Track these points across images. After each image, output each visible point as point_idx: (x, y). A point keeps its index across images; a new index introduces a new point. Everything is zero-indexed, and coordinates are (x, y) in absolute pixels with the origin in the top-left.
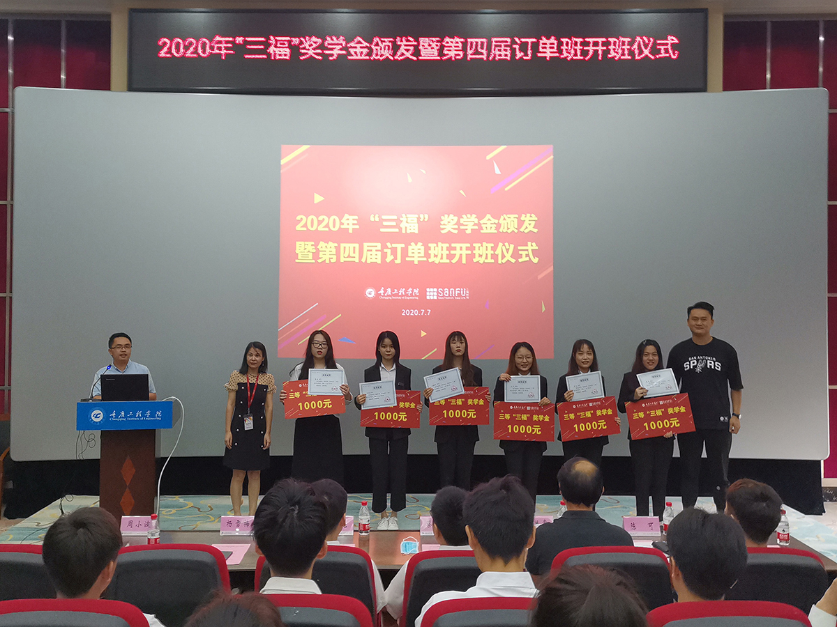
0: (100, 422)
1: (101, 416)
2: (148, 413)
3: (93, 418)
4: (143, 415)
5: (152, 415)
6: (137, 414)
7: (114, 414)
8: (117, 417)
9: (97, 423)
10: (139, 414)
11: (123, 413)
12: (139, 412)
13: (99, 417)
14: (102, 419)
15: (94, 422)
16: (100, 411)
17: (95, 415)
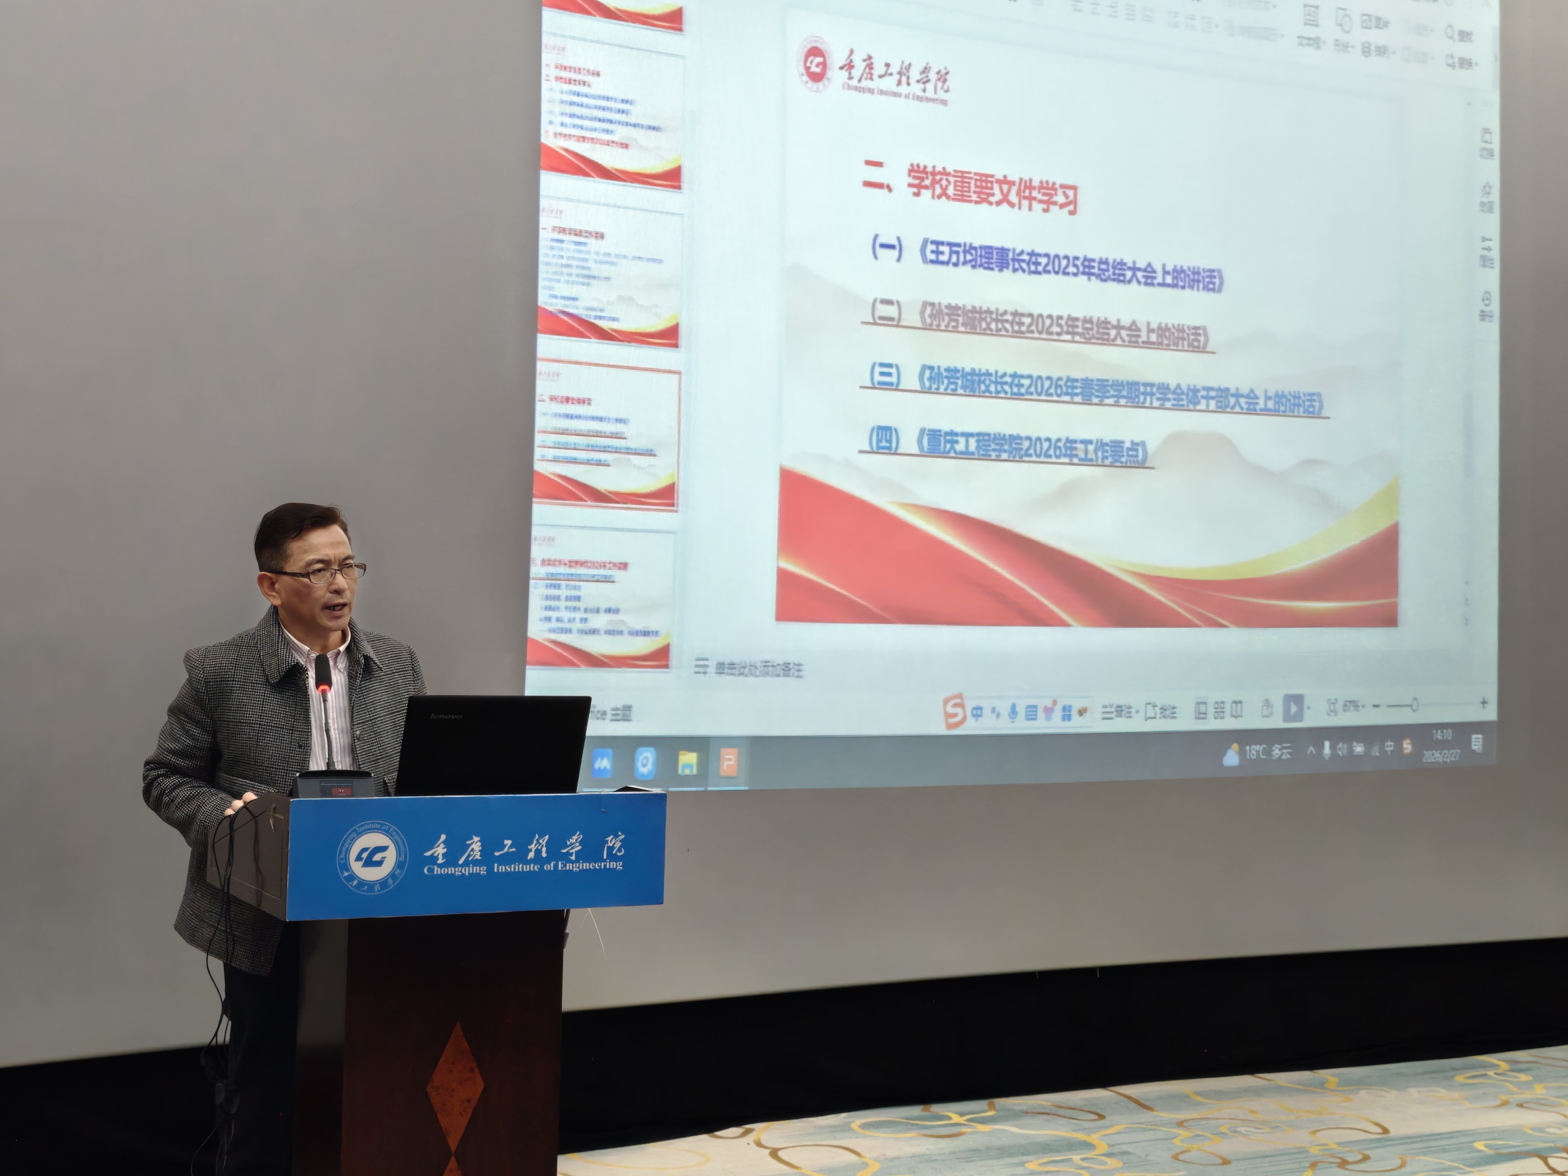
0: (383, 883)
1: (390, 858)
2: (575, 843)
3: (357, 868)
4: (556, 851)
5: (590, 852)
6: (533, 847)
7: (440, 850)
8: (451, 859)
9: (371, 885)
10: (539, 845)
11: (476, 845)
12: (541, 841)
13: (379, 863)
14: (392, 875)
15: (362, 883)
16: (387, 833)
17: (365, 855)
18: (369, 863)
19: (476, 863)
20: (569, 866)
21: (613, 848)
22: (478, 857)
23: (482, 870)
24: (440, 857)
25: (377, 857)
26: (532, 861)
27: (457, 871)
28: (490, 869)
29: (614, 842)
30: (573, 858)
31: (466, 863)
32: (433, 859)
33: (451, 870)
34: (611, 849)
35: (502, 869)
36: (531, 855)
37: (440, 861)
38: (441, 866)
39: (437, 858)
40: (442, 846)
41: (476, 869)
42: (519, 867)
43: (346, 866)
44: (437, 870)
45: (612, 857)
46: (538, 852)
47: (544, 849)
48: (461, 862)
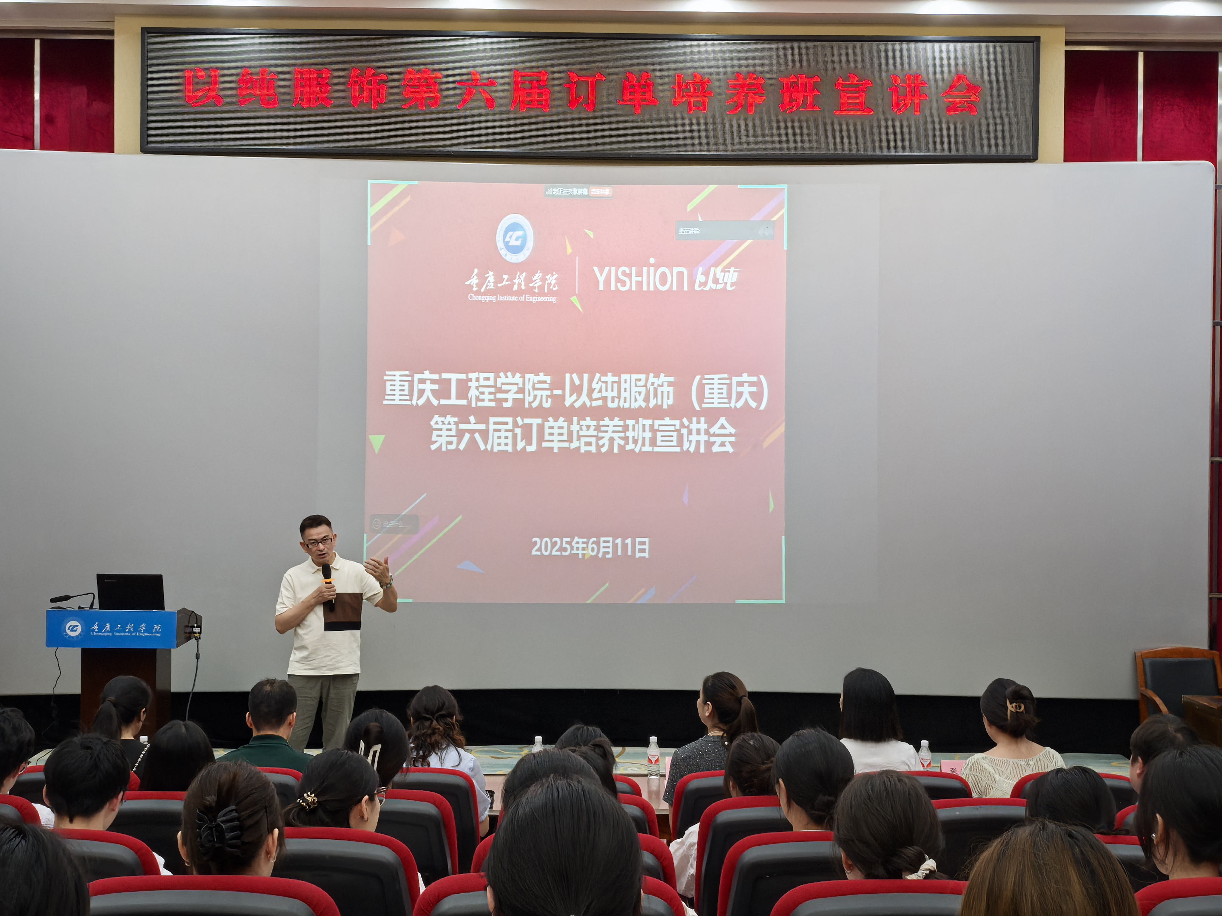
0: (77, 636)
1: (79, 629)
2: (143, 627)
3: (68, 632)
4: (136, 629)
5: (149, 630)
6: (128, 628)
8: (100, 630)
9: (73, 637)
10: (130, 627)
11: (108, 626)
13: (76, 631)
14: (80, 634)
15: (70, 637)
16: (78, 621)
17: (71, 628)
18: (72, 631)
19: (108, 632)
20: (141, 634)
21: (157, 629)
22: (109, 630)
23: (110, 634)
25: (75, 629)
26: (129, 632)
27: (102, 634)
28: (113, 634)
29: (157, 627)
30: (142, 631)
31: (104, 632)
32: (94, 630)
33: (100, 634)
34: (156, 629)
35: (117, 634)
36: (127, 630)
38: (96, 632)
39: (95, 630)
40: (97, 627)
41: (108, 634)
42: (122, 634)
43: (64, 631)
44: (95, 634)
48: (103, 631)
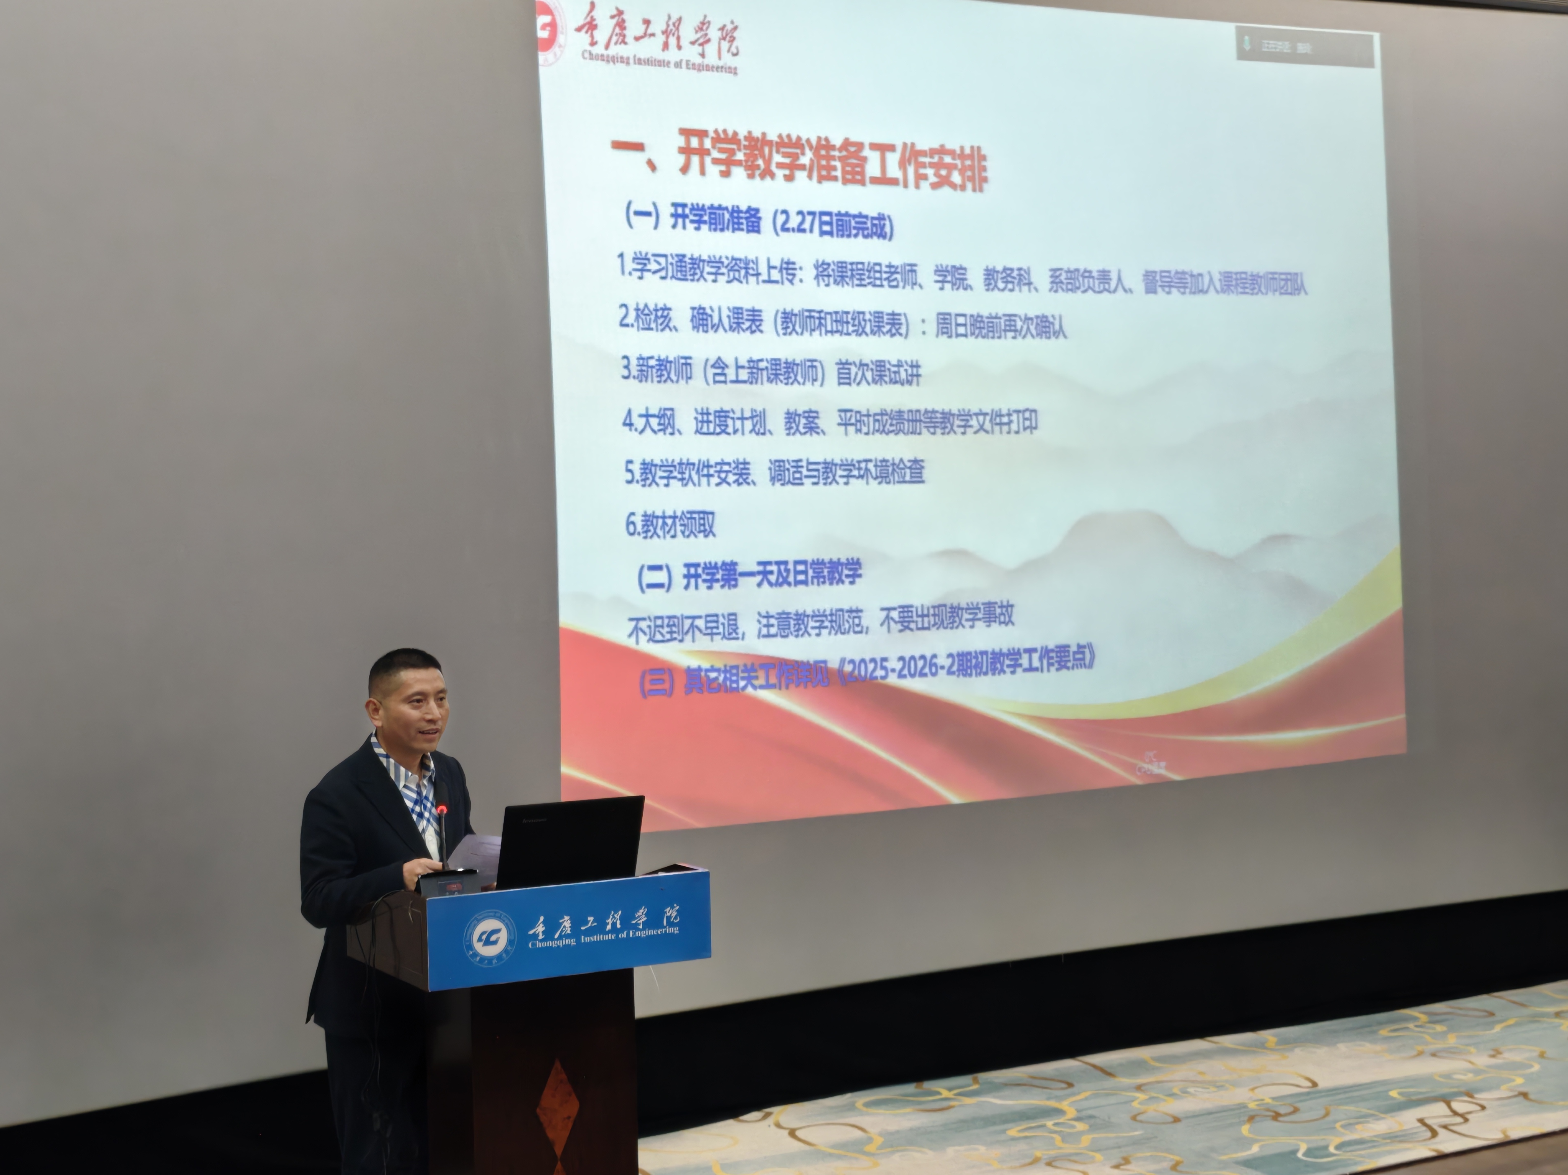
0: (499, 957)
1: (503, 937)
2: (641, 916)
3: (479, 947)
4: (627, 922)
5: (654, 920)
6: (610, 921)
7: (540, 929)
8: (549, 934)
9: (490, 960)
10: (614, 919)
11: (566, 922)
12: (616, 916)
13: (495, 943)
14: (505, 950)
15: (483, 959)
16: (499, 918)
17: (484, 937)
18: (488, 943)
19: (568, 936)
20: (638, 934)
21: (670, 917)
22: (569, 932)
23: (572, 942)
24: (541, 934)
25: (493, 938)
26: (610, 932)
27: (554, 944)
28: (579, 941)
29: (671, 912)
30: (641, 927)
31: (561, 937)
32: (535, 936)
33: (549, 944)
35: (588, 939)
36: (609, 927)
37: (541, 937)
38: (541, 941)
39: (538, 935)
40: (542, 925)
41: (568, 941)
42: (601, 937)
43: (470, 947)
44: (539, 945)
45: (671, 924)
46: (614, 924)
47: (618, 922)
48: (556, 937)
